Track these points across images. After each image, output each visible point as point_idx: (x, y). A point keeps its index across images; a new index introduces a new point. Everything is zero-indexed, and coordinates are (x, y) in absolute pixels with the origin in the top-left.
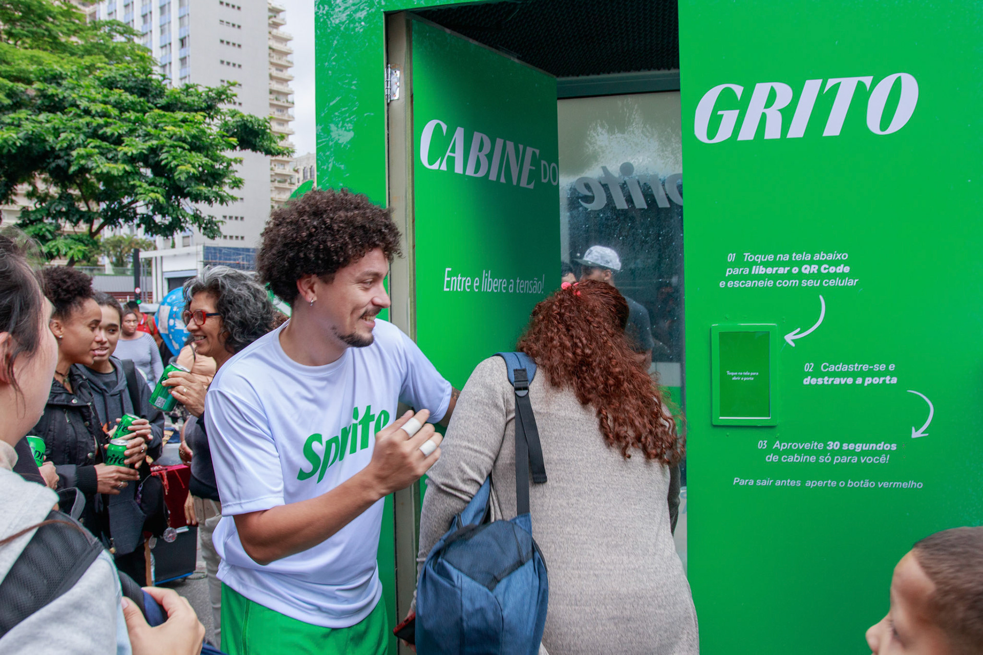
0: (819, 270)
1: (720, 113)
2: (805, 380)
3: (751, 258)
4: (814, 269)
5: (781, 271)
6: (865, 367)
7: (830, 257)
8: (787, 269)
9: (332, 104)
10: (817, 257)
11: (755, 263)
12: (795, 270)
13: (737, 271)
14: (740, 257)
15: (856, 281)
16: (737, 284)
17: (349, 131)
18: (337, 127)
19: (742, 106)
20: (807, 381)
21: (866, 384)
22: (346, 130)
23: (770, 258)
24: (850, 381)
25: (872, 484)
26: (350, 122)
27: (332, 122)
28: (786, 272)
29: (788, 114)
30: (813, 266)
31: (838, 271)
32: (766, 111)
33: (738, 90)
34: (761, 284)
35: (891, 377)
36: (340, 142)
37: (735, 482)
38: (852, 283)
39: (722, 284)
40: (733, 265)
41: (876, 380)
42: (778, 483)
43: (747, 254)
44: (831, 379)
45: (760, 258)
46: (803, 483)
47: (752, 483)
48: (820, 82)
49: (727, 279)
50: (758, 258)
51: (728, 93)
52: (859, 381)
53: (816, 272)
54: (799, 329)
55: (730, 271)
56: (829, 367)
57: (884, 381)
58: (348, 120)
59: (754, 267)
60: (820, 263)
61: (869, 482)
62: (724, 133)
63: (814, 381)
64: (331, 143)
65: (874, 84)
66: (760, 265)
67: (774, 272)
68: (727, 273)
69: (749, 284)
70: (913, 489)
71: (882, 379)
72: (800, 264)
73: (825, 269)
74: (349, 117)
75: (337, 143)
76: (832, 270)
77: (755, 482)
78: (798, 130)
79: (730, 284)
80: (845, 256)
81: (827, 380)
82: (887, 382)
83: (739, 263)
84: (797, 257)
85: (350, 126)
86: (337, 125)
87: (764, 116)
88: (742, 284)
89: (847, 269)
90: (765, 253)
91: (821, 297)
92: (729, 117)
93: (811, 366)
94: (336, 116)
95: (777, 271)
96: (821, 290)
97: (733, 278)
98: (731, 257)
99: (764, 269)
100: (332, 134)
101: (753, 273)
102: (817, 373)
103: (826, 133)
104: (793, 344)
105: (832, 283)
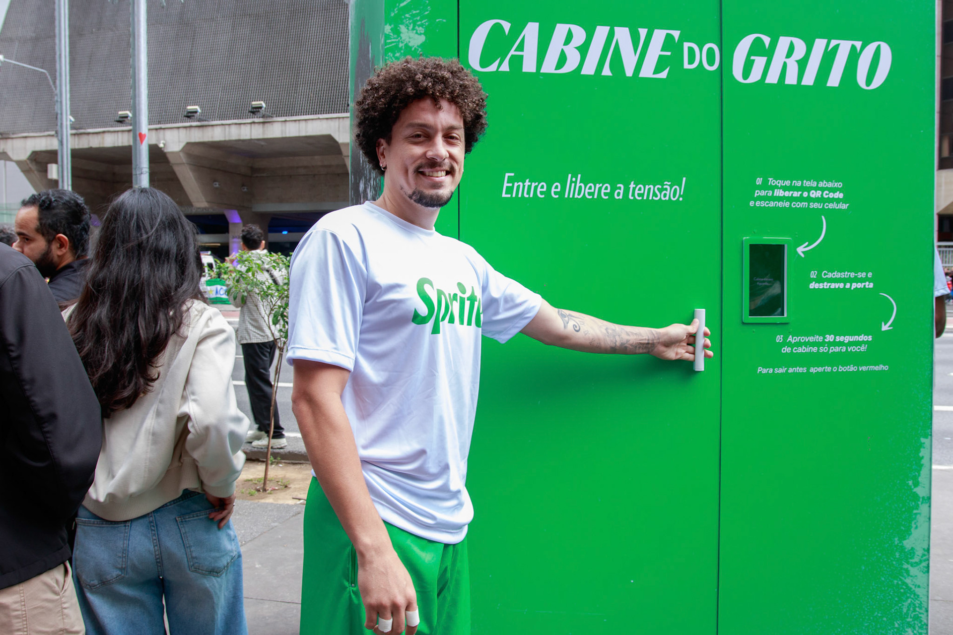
0: (822, 195)
1: (752, 58)
2: (811, 284)
3: (774, 183)
4: (818, 194)
5: (796, 194)
6: (852, 275)
7: (830, 185)
8: (800, 193)
9: (402, 5)
10: (821, 185)
11: (776, 187)
12: (805, 194)
13: (763, 193)
14: (765, 181)
15: (847, 205)
16: (763, 204)
17: (421, 34)
18: (408, 29)
19: (769, 53)
20: (812, 286)
21: (852, 289)
22: (417, 33)
23: (787, 183)
24: (841, 285)
25: (855, 369)
26: (421, 25)
27: (402, 23)
28: (798, 196)
29: (802, 64)
30: (818, 192)
31: (835, 197)
32: (787, 60)
33: (767, 40)
34: (780, 204)
35: (869, 283)
36: (410, 44)
37: (759, 370)
38: (844, 206)
39: (752, 203)
40: (760, 188)
41: (860, 285)
42: (791, 370)
43: (770, 179)
44: (829, 284)
45: (780, 183)
46: (808, 370)
47: (771, 371)
48: (825, 41)
49: (755, 200)
50: (779, 183)
51: (757, 43)
52: (848, 286)
53: (820, 196)
54: (807, 243)
55: (758, 193)
56: (827, 274)
57: (865, 286)
58: (419, 23)
59: (776, 190)
60: (823, 190)
61: (853, 367)
62: (755, 76)
63: (817, 286)
64: (401, 45)
65: (863, 48)
66: (780, 188)
67: (790, 195)
68: (756, 195)
69: (772, 204)
70: (883, 371)
71: (863, 284)
72: (808, 189)
73: (826, 194)
74: (420, 20)
75: (407, 46)
76: (831, 195)
77: (774, 371)
78: (809, 79)
79: (758, 203)
80: (839, 185)
81: (826, 285)
82: (867, 287)
83: (765, 186)
84: (807, 184)
85: (421, 30)
86: (407, 27)
87: (785, 65)
88: (767, 204)
89: (841, 196)
90: (784, 179)
91: (823, 217)
92: (760, 62)
93: (815, 273)
94: (407, 18)
95: (792, 194)
96: (823, 211)
97: (760, 198)
98: (759, 181)
99: (783, 192)
100: (402, 35)
101: (775, 195)
102: (819, 280)
103: (829, 84)
104: (802, 255)
105: (831, 206)
